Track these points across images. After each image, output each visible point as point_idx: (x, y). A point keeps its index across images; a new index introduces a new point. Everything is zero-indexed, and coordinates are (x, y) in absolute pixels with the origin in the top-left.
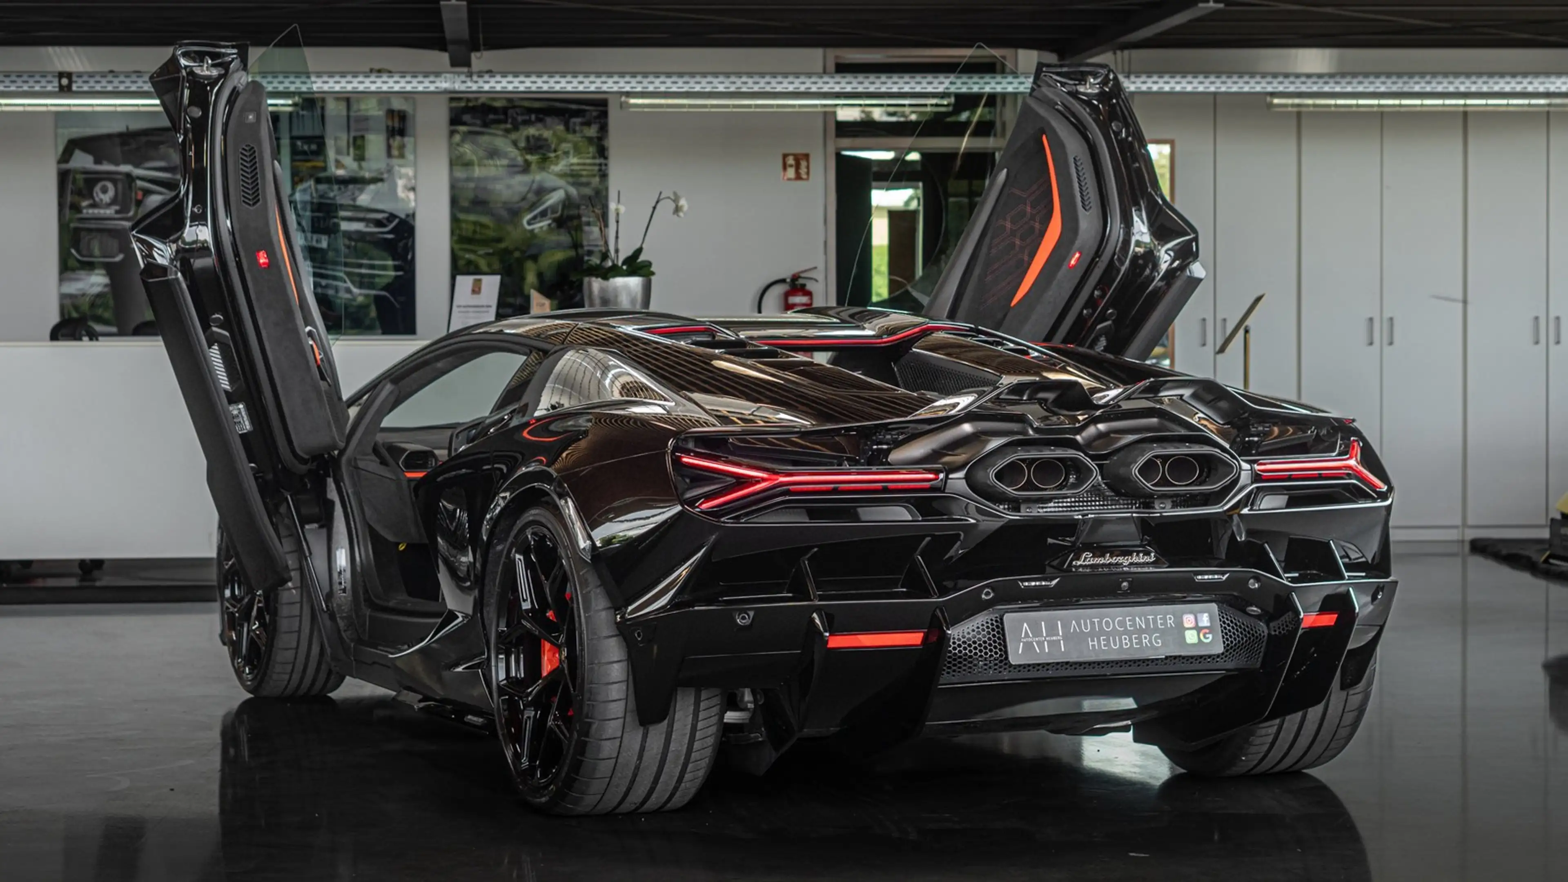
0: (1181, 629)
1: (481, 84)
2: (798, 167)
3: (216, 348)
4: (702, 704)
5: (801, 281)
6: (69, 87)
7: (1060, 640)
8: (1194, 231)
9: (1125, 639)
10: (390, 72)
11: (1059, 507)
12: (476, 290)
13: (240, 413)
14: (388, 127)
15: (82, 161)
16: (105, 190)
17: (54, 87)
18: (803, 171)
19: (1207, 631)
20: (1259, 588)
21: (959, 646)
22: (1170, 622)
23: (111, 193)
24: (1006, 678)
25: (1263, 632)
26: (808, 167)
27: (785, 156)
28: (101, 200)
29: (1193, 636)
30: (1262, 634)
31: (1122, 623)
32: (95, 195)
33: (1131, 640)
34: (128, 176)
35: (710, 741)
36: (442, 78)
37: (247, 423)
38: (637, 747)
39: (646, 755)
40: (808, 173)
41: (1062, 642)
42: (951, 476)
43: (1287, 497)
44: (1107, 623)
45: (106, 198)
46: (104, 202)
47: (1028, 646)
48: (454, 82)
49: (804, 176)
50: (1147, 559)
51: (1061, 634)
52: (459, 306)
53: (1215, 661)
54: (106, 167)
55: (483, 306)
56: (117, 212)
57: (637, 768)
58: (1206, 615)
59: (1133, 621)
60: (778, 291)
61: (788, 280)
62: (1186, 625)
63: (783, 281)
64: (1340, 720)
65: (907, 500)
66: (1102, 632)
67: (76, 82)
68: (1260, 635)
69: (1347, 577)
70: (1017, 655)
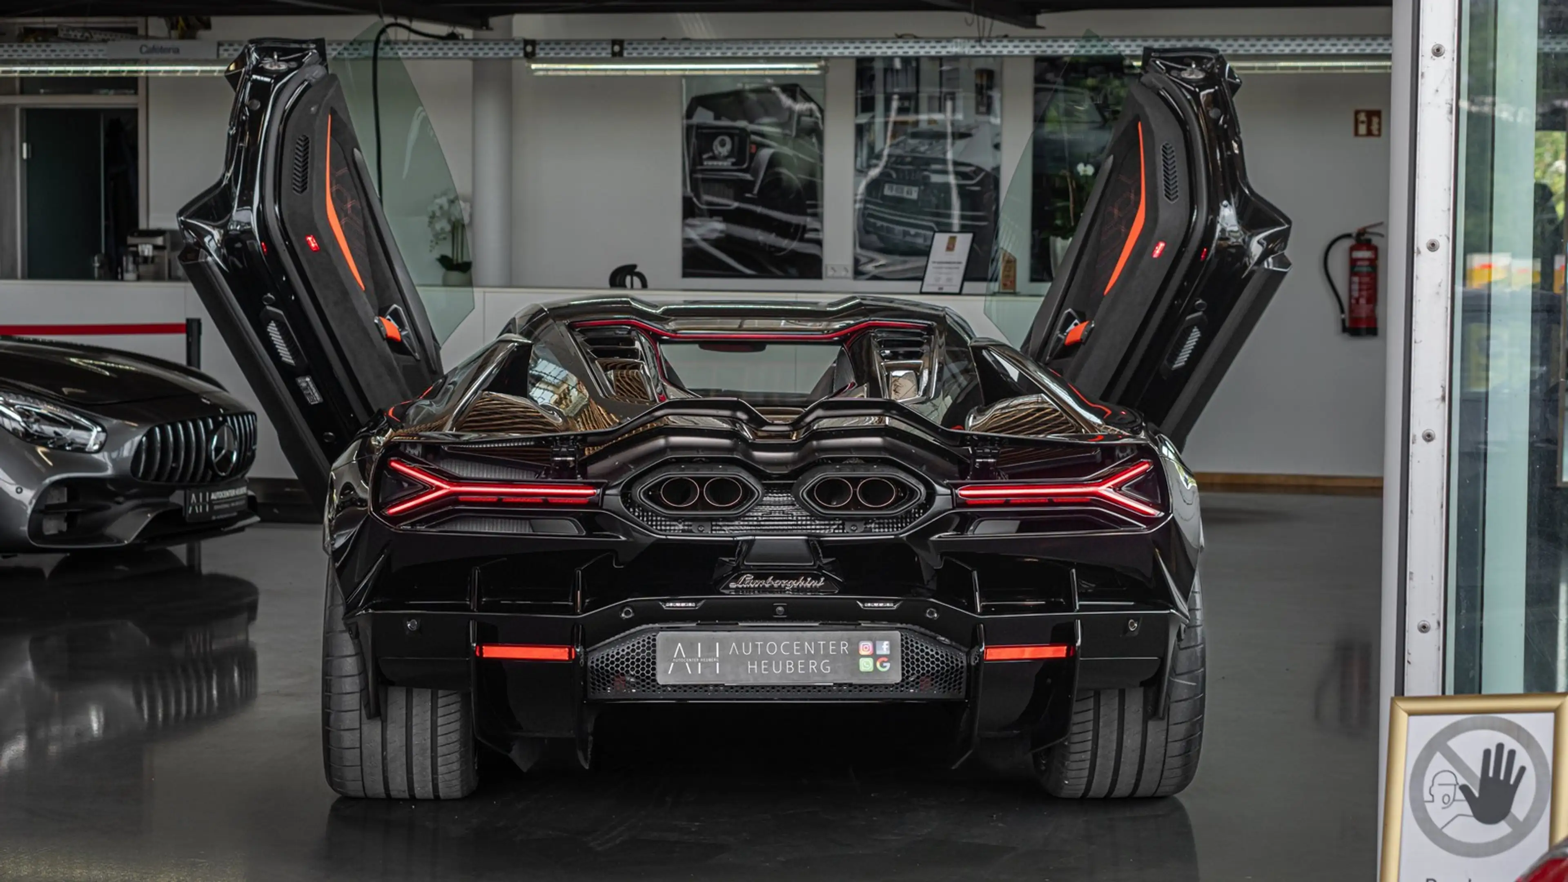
0: (855, 655)
1: (989, 48)
2: (1369, 124)
3: (274, 325)
4: (440, 701)
5: (1367, 236)
6: (620, 54)
7: (715, 663)
8: (1289, 222)
9: (790, 664)
10: (915, 37)
11: (747, 525)
12: (950, 247)
13: (308, 385)
14: (977, 85)
15: (704, 117)
16: (723, 144)
17: (607, 54)
18: (1375, 127)
19: (886, 659)
20: (939, 619)
21: (612, 663)
22: (844, 648)
23: (728, 146)
24: (662, 697)
25: (962, 662)
26: (1380, 124)
27: (1357, 113)
28: (720, 153)
29: (868, 663)
30: (960, 665)
31: (788, 648)
32: (714, 148)
33: (796, 666)
34: (743, 130)
35: (455, 737)
36: (953, 43)
37: (316, 395)
38: (379, 739)
39: (390, 748)
40: (1379, 130)
41: (718, 664)
42: (608, 492)
43: (1018, 522)
44: (772, 647)
45: (724, 151)
46: (722, 155)
47: (680, 667)
48: (964, 47)
49: (1375, 132)
50: (815, 584)
51: (718, 656)
52: (934, 262)
53: (898, 690)
54: (725, 123)
55: (954, 263)
56: (733, 164)
57: (384, 758)
58: (886, 643)
59: (802, 646)
60: (1347, 243)
61: (1354, 235)
62: (862, 652)
63: (1348, 236)
64: (1166, 750)
65: (574, 514)
66: (764, 655)
67: (627, 49)
68: (957, 665)
69: (1078, 608)
70: (666, 675)
